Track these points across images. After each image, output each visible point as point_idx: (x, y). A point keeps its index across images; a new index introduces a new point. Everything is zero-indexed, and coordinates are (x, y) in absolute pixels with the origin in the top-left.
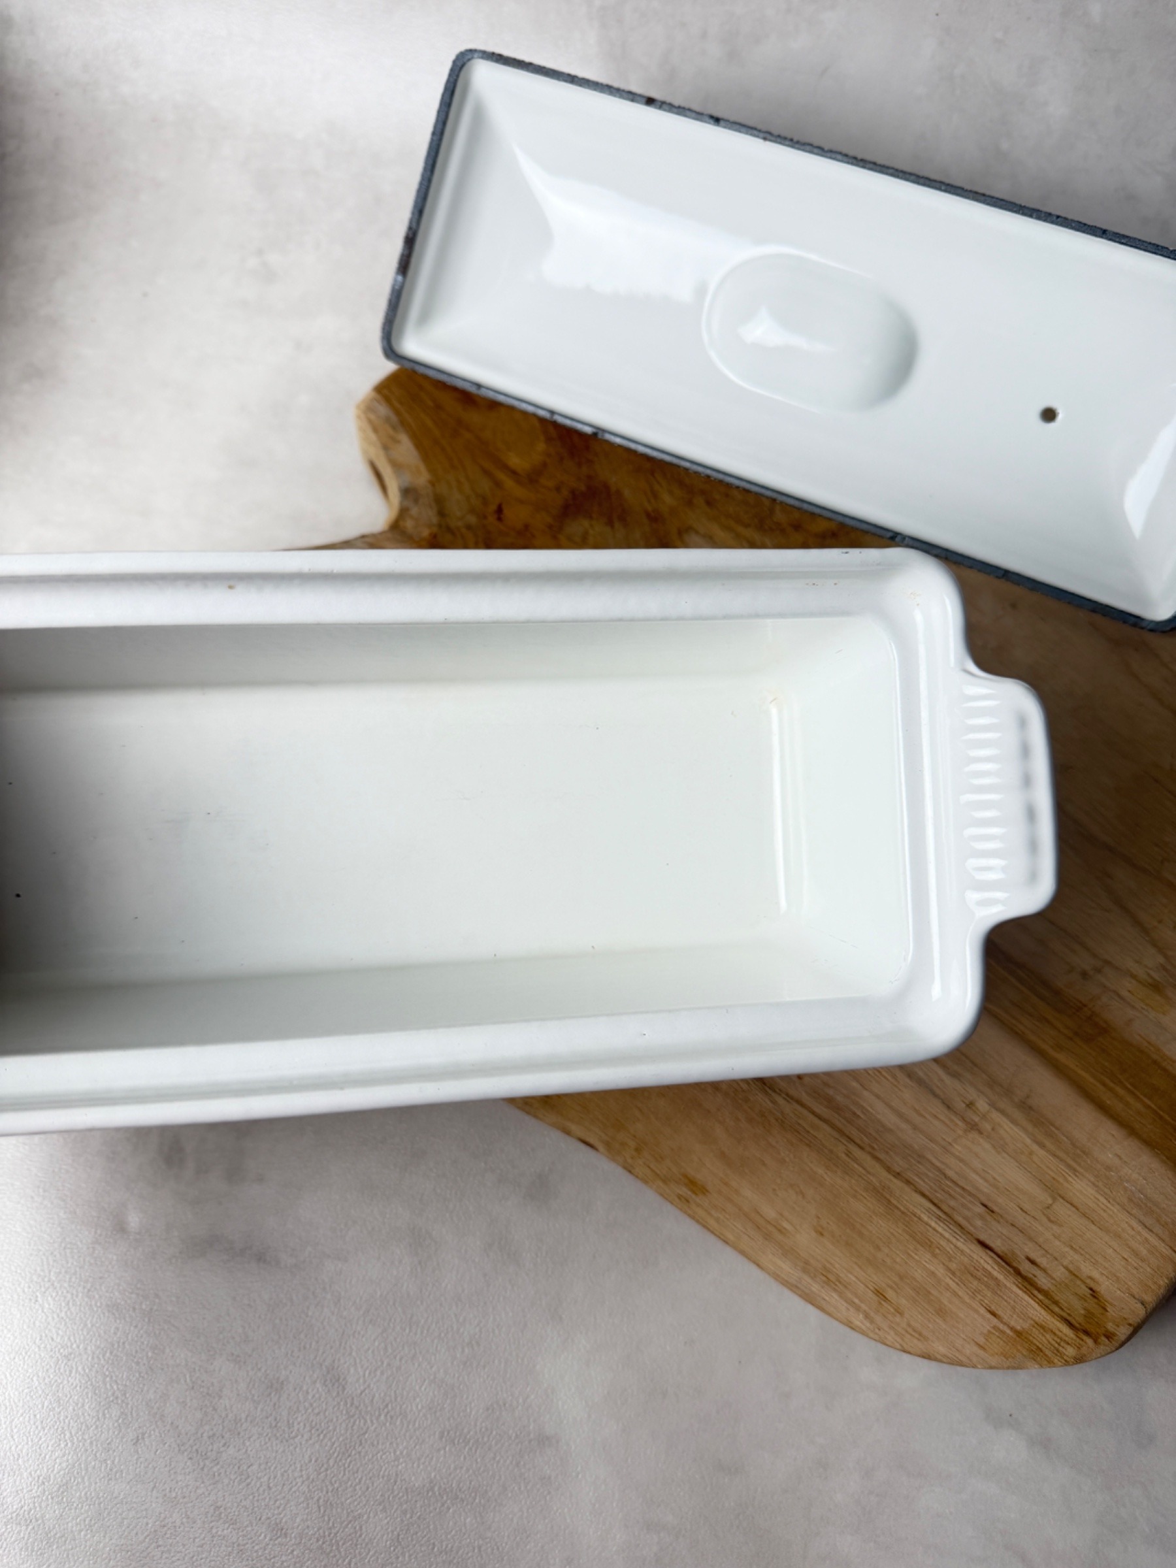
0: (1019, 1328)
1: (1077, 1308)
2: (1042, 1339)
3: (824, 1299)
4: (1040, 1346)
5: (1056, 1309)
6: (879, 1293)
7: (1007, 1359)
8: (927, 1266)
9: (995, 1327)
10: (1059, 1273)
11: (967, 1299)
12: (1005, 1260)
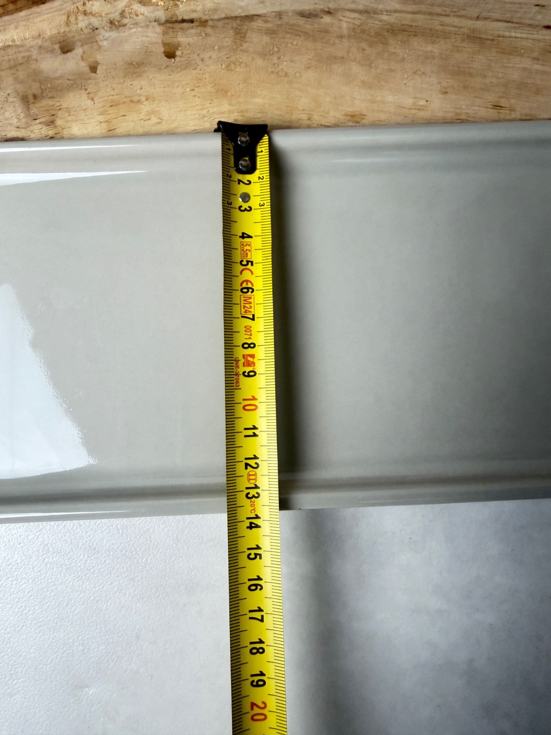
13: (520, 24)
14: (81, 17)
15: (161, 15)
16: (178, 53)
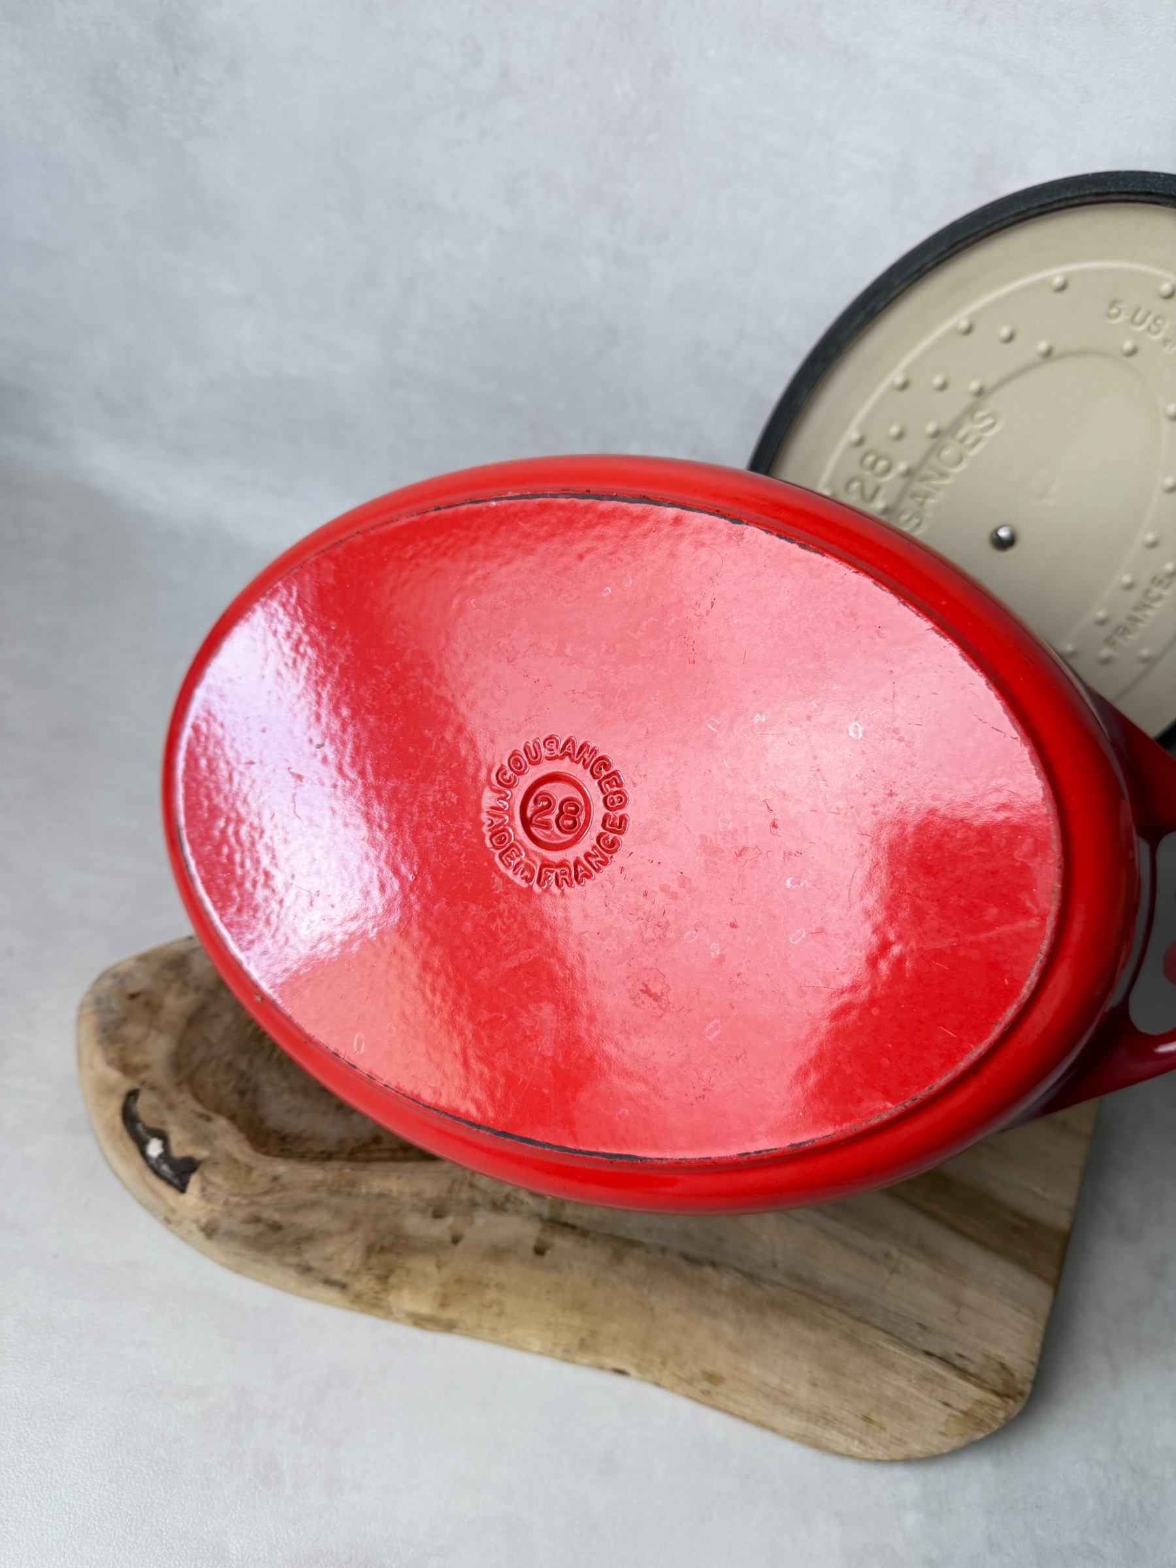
0: (965, 1409)
1: (996, 1379)
2: (981, 1412)
3: (828, 1439)
4: (981, 1417)
5: (985, 1385)
6: (867, 1419)
7: (962, 1436)
8: (895, 1382)
9: (951, 1415)
10: (979, 1359)
11: (927, 1400)
12: (944, 1360)
13: (899, 1341)
14: (465, 1188)
15: (546, 1211)
16: (549, 1252)
